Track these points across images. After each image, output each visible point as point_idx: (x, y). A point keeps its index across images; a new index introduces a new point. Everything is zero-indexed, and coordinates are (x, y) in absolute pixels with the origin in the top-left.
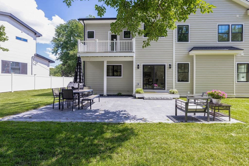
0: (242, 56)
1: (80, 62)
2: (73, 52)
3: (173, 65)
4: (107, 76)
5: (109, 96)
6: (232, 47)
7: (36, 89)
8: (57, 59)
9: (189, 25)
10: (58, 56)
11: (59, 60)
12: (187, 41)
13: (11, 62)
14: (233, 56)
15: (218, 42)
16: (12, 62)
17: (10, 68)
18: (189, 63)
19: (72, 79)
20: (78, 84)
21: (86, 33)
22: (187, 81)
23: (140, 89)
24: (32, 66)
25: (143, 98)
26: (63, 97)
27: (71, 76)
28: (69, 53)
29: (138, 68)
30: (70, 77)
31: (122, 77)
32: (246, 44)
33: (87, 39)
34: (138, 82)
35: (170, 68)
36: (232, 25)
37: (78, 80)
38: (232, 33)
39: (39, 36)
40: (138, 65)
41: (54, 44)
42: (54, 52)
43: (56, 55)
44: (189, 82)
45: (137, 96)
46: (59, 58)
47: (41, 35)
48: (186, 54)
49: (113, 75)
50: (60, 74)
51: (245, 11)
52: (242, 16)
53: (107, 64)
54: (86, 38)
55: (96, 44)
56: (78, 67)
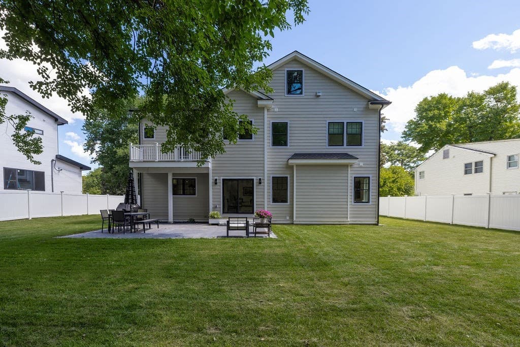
0: (361, 167)
1: (132, 178)
2: (123, 151)
3: (264, 179)
4: (173, 195)
5: (175, 223)
6: (346, 154)
7: (65, 215)
8: (94, 161)
9: (289, 122)
10: (94, 155)
11: (97, 163)
12: (286, 144)
13: (18, 169)
14: (346, 166)
15: (327, 147)
16: (20, 170)
17: (17, 181)
18: (289, 176)
19: (121, 199)
20: (129, 205)
21: (142, 129)
22: (286, 202)
23: (219, 213)
24: (52, 176)
25: (217, 224)
26: (113, 219)
27: (120, 192)
28: (116, 152)
29: (216, 183)
30: (118, 195)
31: (196, 196)
32: (365, 150)
33: (144, 139)
34: (216, 203)
35: (260, 183)
36: (347, 123)
37: (130, 201)
38: (347, 134)
39: (63, 124)
40: (216, 180)
41: (87, 135)
42: (88, 149)
43: (91, 153)
44: (288, 203)
45: (211, 221)
46: (97, 160)
47: (67, 122)
48: (285, 163)
49: (184, 194)
50: (99, 189)
51: (365, 103)
52: (362, 109)
53: (173, 176)
54: (142, 138)
55: (155, 150)
56: (129, 185)
